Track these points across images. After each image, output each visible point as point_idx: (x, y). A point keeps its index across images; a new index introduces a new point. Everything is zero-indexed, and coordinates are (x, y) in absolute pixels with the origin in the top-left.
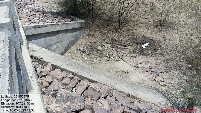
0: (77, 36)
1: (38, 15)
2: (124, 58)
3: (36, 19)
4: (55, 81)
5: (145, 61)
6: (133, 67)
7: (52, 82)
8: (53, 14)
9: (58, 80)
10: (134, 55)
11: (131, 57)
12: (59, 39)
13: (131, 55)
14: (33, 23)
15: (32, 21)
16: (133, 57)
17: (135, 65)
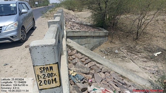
0: (101, 42)
1: (77, 25)
2: (135, 61)
3: (75, 28)
4: (77, 58)
5: (153, 66)
6: (142, 68)
7: (75, 59)
8: (87, 26)
9: (78, 58)
10: (145, 60)
11: (142, 61)
12: (88, 41)
13: (142, 60)
14: (73, 30)
15: (72, 29)
16: (143, 61)
17: (143, 67)
